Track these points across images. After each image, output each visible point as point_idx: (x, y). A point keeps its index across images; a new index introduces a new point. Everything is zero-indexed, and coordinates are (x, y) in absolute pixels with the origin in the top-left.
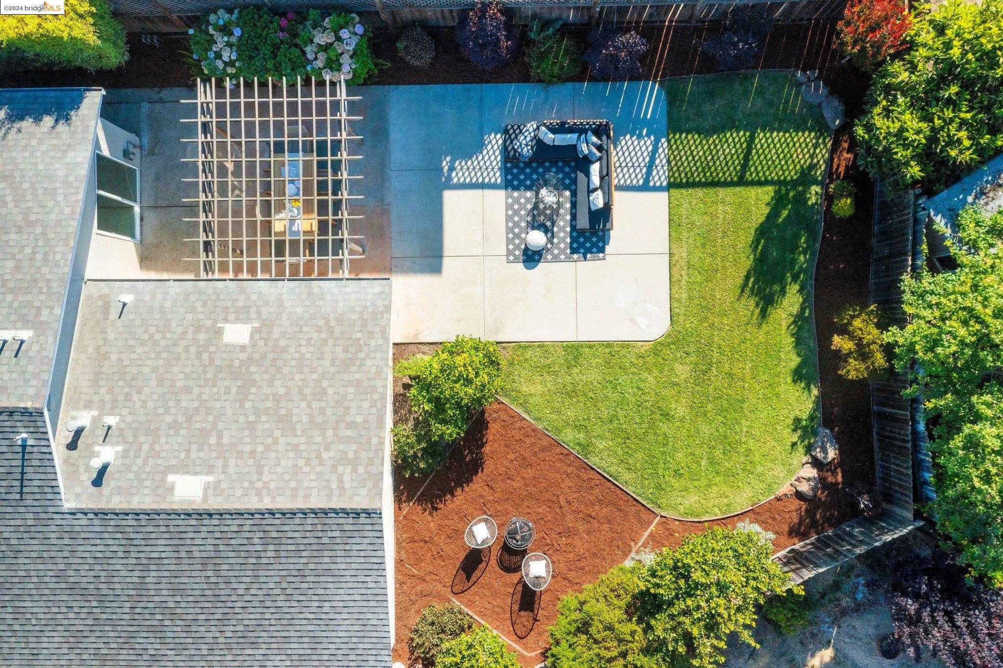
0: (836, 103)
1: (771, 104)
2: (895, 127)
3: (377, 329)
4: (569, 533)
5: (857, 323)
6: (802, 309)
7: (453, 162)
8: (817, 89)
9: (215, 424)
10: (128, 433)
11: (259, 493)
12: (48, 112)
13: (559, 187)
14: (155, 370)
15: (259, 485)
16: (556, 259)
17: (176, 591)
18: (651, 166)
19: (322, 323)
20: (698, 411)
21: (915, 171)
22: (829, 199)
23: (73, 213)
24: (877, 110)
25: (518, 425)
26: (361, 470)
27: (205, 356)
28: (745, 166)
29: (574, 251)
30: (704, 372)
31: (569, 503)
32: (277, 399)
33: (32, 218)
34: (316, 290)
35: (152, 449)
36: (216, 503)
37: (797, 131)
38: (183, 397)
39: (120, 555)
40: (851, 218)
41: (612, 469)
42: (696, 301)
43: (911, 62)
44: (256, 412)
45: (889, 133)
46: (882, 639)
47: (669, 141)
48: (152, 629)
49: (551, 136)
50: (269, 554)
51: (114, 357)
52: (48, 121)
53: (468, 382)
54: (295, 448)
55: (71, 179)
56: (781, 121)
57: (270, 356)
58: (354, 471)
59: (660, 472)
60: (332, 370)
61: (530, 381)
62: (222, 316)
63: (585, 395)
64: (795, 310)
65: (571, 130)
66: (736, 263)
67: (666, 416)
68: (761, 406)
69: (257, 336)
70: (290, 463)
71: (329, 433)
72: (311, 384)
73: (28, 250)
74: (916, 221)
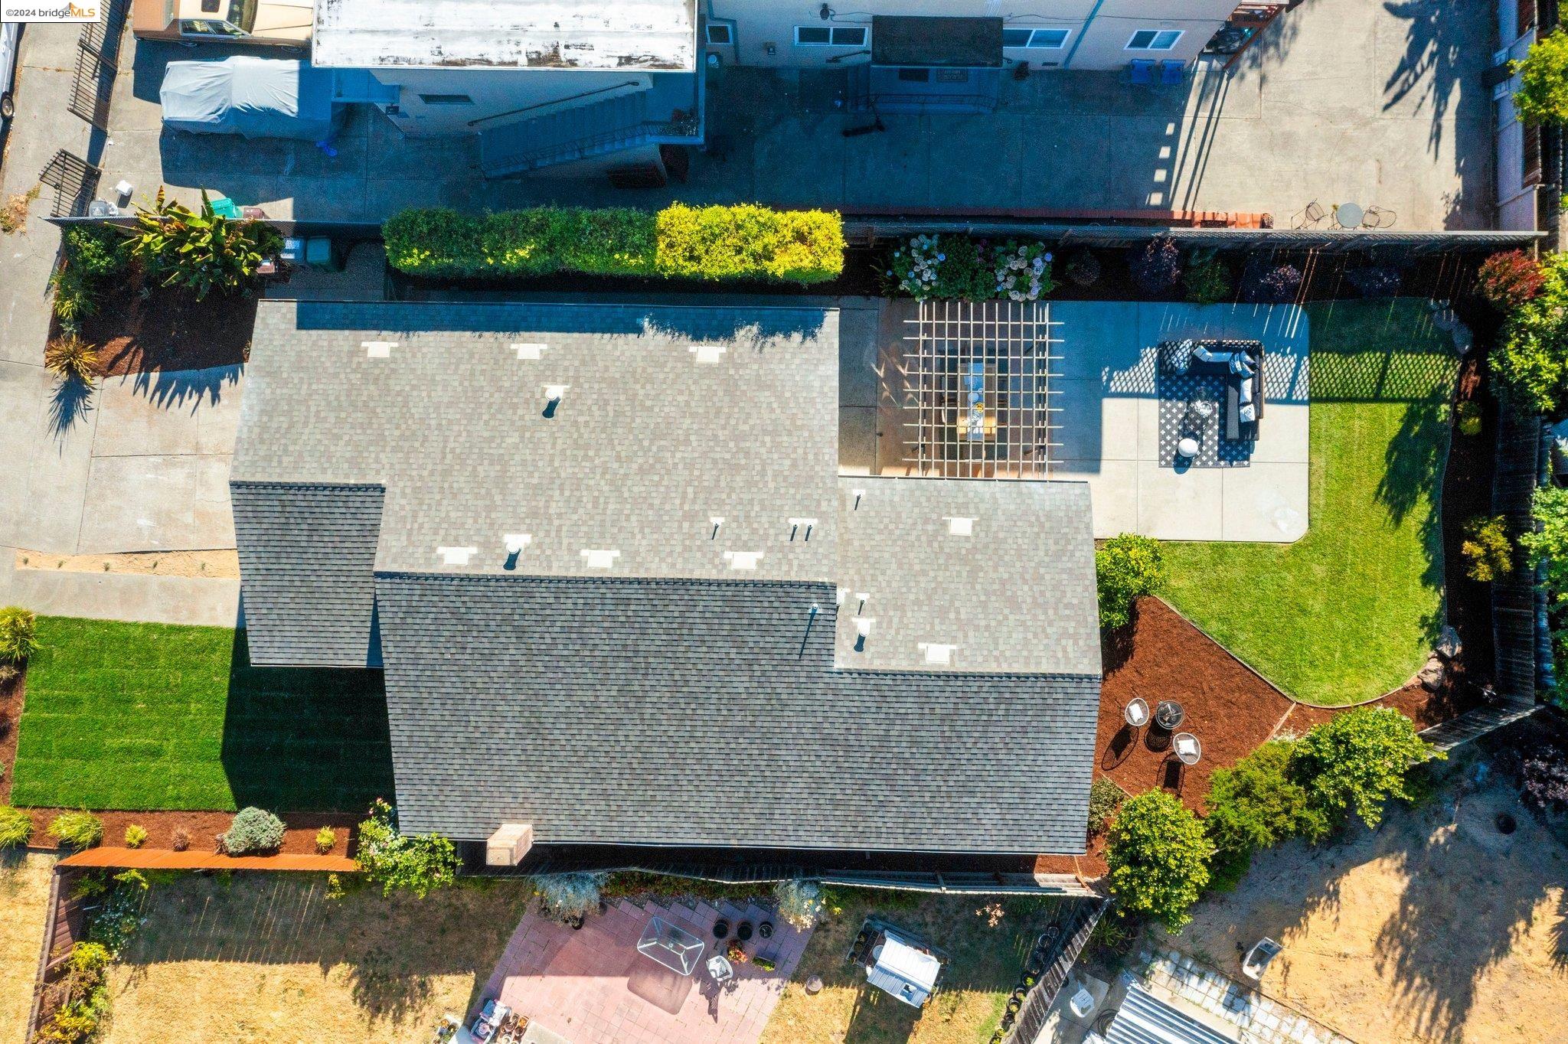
0: (1465, 331)
1: (1405, 329)
2: (1529, 365)
3: (1082, 526)
4: (1211, 717)
5: (1486, 531)
6: (1431, 517)
7: (1111, 372)
8: (1449, 317)
9: (952, 602)
10: (879, 608)
11: (997, 659)
12: (796, 329)
13: (1209, 398)
14: (894, 555)
15: (995, 653)
16: (1204, 465)
17: (913, 743)
18: (1293, 382)
19: (1033, 519)
20: (1333, 607)
21: (1548, 404)
22: (1456, 417)
23: (833, 419)
24: (1511, 346)
25: (1166, 616)
26: (1081, 643)
27: (936, 545)
28: (1380, 385)
29: (1221, 458)
30: (1339, 573)
31: (1212, 690)
32: (1003, 582)
33: (799, 423)
34: (1025, 490)
35: (901, 622)
36: (961, 667)
37: (1429, 353)
38: (921, 579)
39: (873, 710)
40: (1478, 435)
41: (1253, 659)
42: (1333, 508)
43: (1542, 306)
44: (987, 593)
45: (1522, 369)
46: (1499, 817)
47: (1311, 359)
48: (887, 778)
49: (1209, 354)
50: (1000, 712)
51: (856, 543)
52: (797, 337)
53: (1137, 574)
54: (1023, 623)
55: (826, 389)
56: (1414, 345)
57: (992, 546)
58: (1076, 643)
59: (1297, 663)
60: (1047, 559)
61: (1179, 577)
62: (944, 511)
63: (1229, 590)
64: (1424, 517)
65: (1228, 349)
66: (1370, 473)
67: (1304, 611)
68: (1391, 604)
69: (978, 529)
70: (1021, 636)
71: (1051, 612)
72: (1031, 571)
73: (800, 451)
74: (1542, 444)
